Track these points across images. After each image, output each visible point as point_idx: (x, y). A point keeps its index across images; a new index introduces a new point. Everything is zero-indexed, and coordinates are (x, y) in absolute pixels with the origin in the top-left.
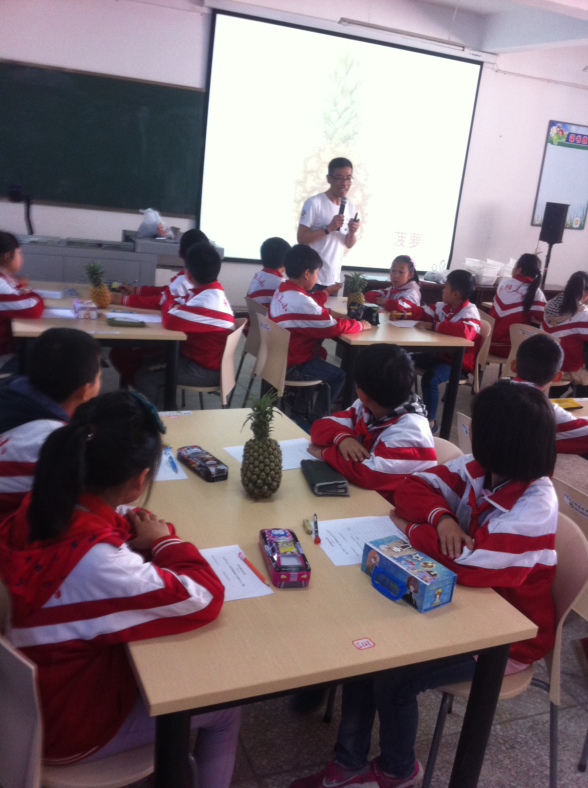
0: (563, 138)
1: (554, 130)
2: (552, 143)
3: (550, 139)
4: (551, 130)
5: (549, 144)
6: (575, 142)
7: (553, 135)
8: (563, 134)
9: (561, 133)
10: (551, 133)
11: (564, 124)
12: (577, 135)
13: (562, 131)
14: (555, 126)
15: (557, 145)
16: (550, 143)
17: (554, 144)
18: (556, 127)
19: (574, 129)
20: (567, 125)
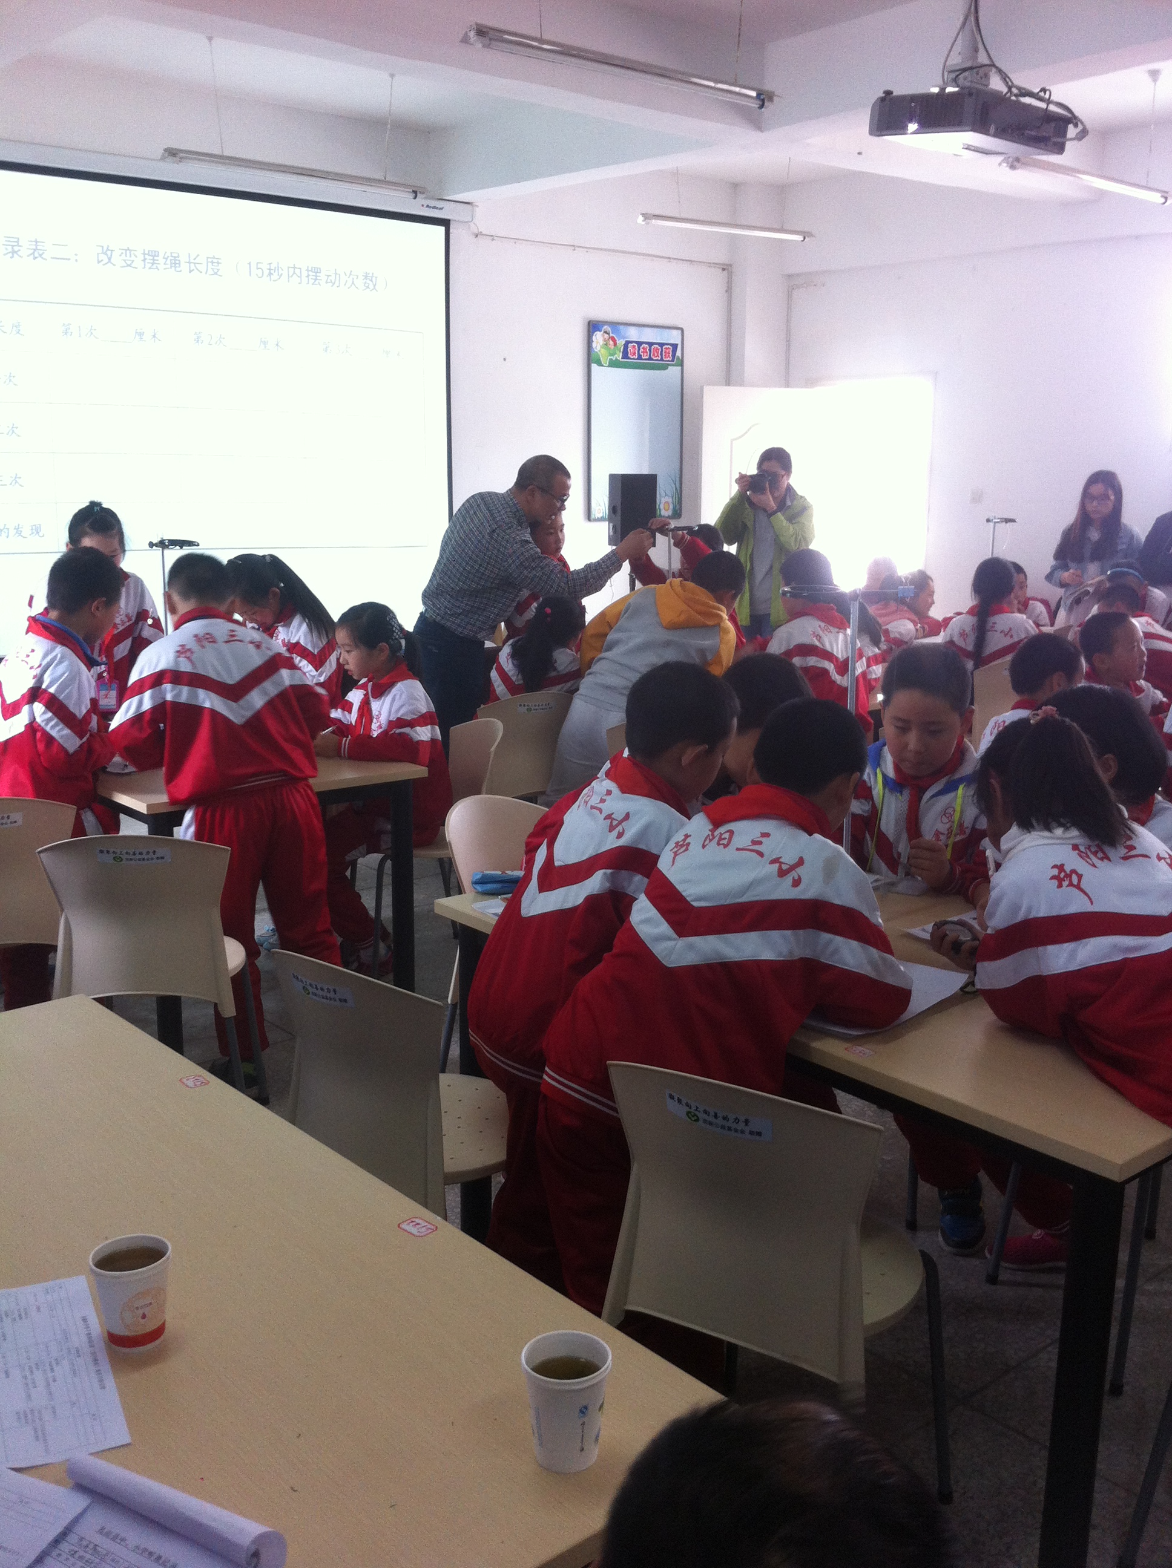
0: (618, 352)
1: (599, 338)
2: (600, 364)
3: (593, 356)
4: (594, 338)
5: (594, 366)
6: (640, 357)
7: (599, 348)
8: (615, 344)
9: (611, 343)
10: (594, 345)
11: (615, 325)
12: (640, 344)
13: (613, 339)
14: (600, 331)
15: (609, 366)
16: (595, 363)
17: (602, 366)
18: (602, 333)
19: (633, 334)
20: (621, 327)
